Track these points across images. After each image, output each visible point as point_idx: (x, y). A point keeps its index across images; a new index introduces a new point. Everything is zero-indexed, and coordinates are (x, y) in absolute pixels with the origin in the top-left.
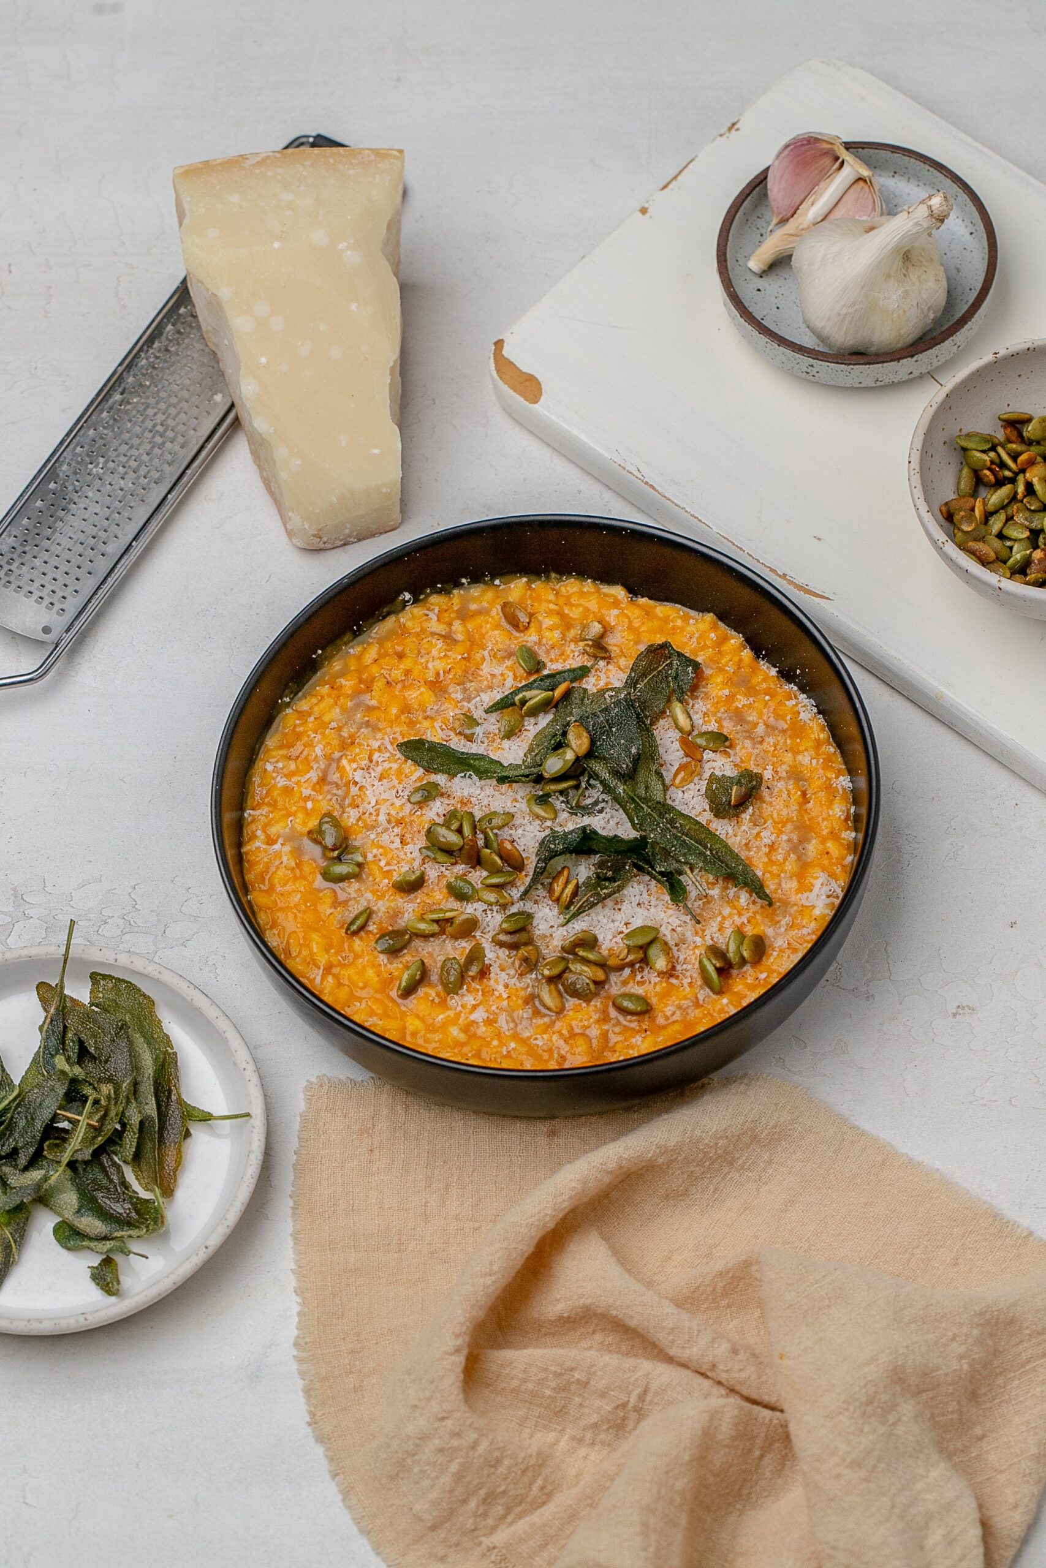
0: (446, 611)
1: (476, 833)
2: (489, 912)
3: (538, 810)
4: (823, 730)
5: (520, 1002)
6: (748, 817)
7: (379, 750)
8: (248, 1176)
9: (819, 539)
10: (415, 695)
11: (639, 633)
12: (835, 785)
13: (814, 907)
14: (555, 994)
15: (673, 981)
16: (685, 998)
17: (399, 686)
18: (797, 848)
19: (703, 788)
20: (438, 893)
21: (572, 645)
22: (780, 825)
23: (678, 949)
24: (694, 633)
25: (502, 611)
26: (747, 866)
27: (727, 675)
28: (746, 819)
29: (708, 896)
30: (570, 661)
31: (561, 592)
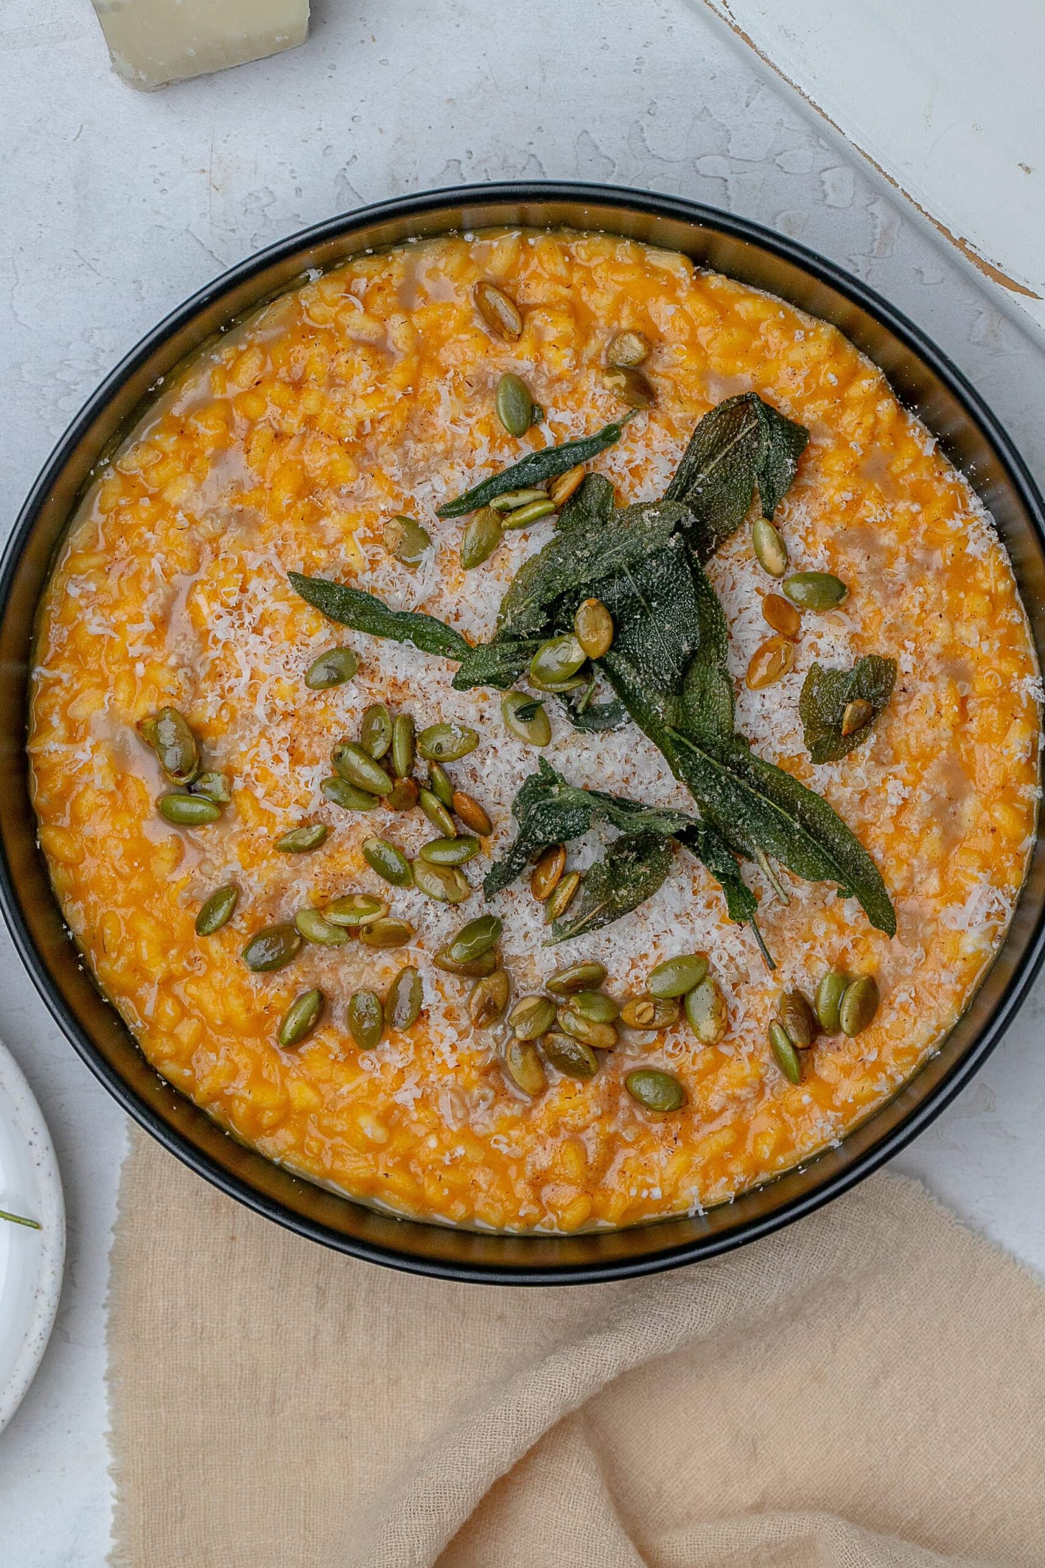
0: (380, 289)
1: (414, 755)
2: (430, 907)
3: (521, 728)
4: (1004, 572)
5: (474, 1074)
6: (868, 753)
7: (260, 571)
9: (1028, 170)
10: (322, 462)
11: (706, 358)
12: (1016, 689)
13: (962, 932)
14: (532, 1065)
15: (724, 1049)
16: (743, 1083)
17: (294, 443)
18: (944, 810)
19: (797, 694)
20: (348, 859)
21: (593, 375)
22: (919, 764)
23: (736, 995)
24: (801, 366)
25: (476, 297)
26: (860, 845)
27: (851, 460)
28: (863, 755)
29: (791, 902)
30: (587, 408)
31: (579, 261)
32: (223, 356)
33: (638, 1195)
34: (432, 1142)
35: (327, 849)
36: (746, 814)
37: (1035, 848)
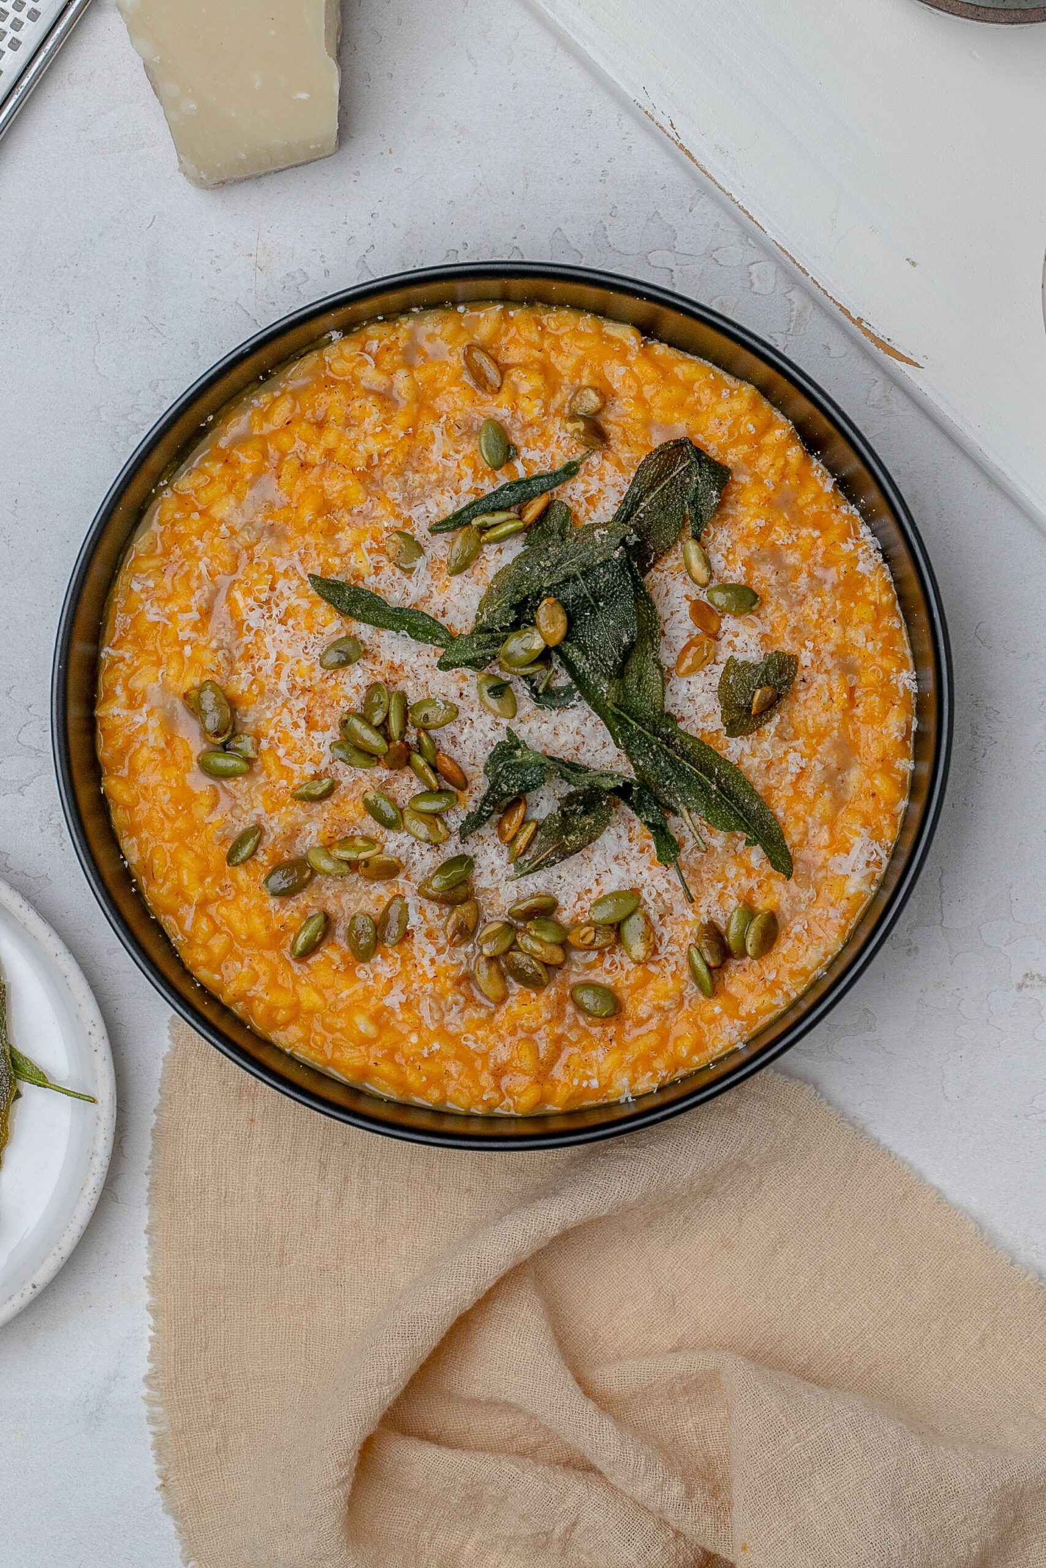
0: (389, 349)
1: (407, 724)
2: (416, 847)
3: (493, 703)
4: (887, 587)
5: (449, 984)
6: (773, 730)
7: (286, 574)
8: (89, 1190)
9: (913, 264)
10: (338, 487)
11: (650, 410)
12: (894, 682)
13: (847, 877)
14: (496, 978)
15: (652, 968)
16: (666, 996)
17: (316, 471)
18: (834, 778)
19: (716, 681)
20: (351, 807)
21: (558, 422)
22: (815, 740)
23: (662, 925)
24: (726, 418)
25: (465, 357)
26: (765, 805)
27: (765, 494)
28: (770, 732)
29: (708, 850)
30: (553, 448)
31: (549, 330)
32: (261, 400)
33: (580, 1085)
34: (414, 1039)
35: (334, 799)
36: (672, 776)
37: (907, 810)
